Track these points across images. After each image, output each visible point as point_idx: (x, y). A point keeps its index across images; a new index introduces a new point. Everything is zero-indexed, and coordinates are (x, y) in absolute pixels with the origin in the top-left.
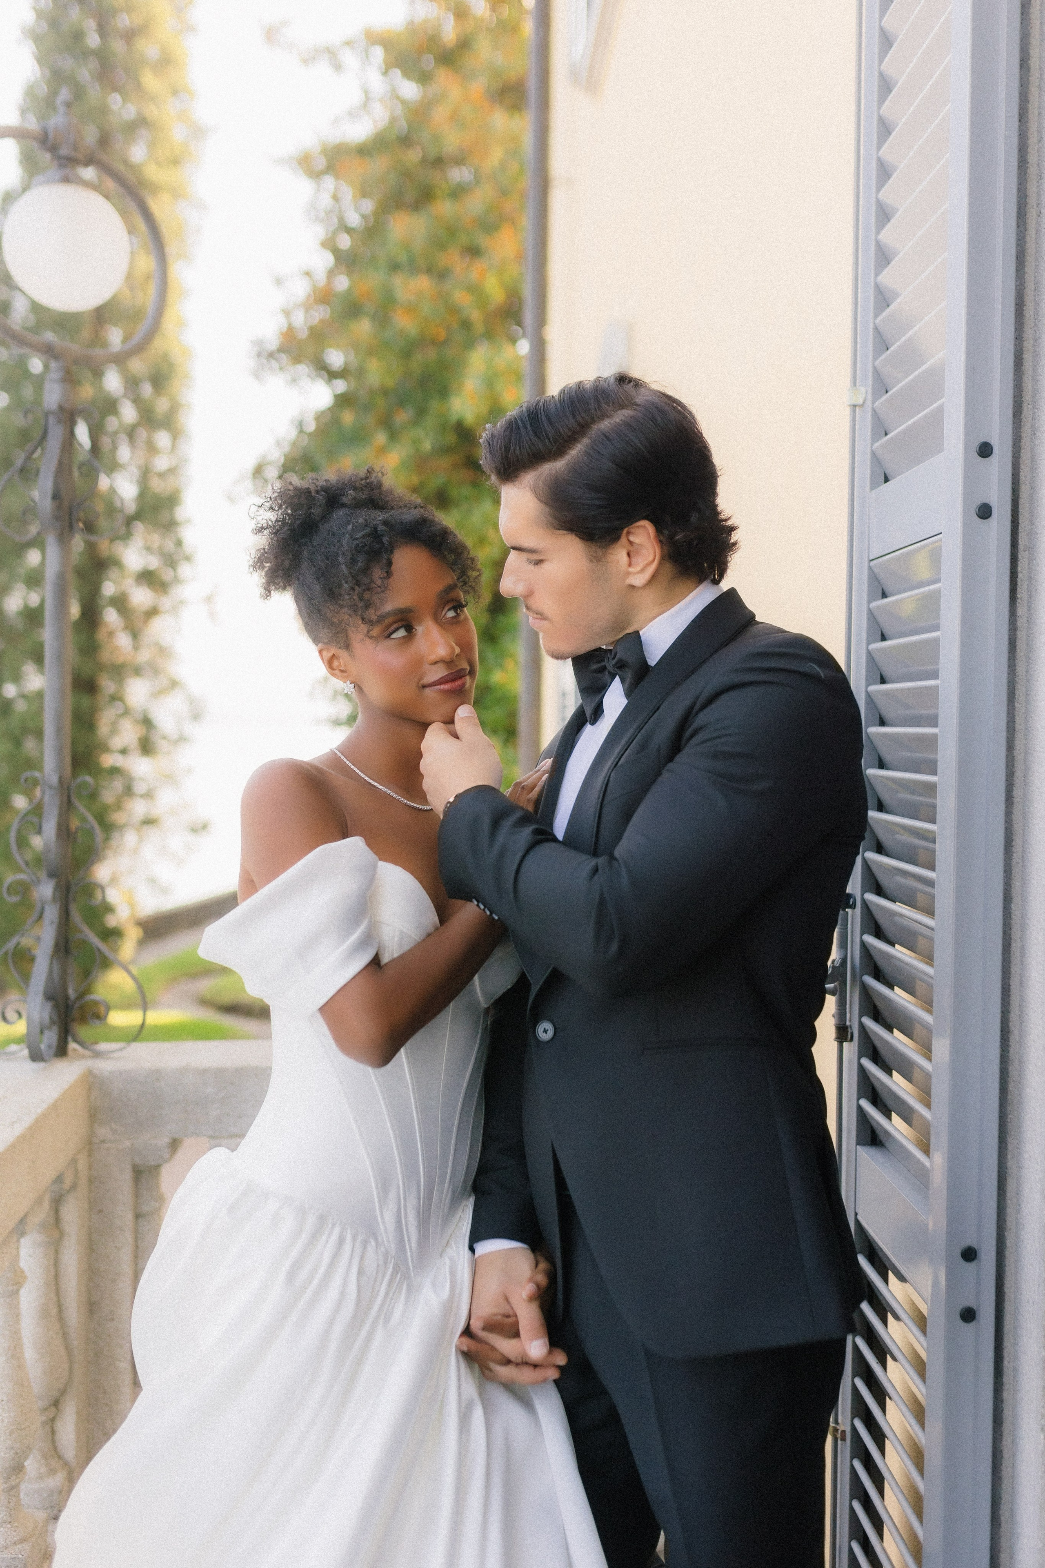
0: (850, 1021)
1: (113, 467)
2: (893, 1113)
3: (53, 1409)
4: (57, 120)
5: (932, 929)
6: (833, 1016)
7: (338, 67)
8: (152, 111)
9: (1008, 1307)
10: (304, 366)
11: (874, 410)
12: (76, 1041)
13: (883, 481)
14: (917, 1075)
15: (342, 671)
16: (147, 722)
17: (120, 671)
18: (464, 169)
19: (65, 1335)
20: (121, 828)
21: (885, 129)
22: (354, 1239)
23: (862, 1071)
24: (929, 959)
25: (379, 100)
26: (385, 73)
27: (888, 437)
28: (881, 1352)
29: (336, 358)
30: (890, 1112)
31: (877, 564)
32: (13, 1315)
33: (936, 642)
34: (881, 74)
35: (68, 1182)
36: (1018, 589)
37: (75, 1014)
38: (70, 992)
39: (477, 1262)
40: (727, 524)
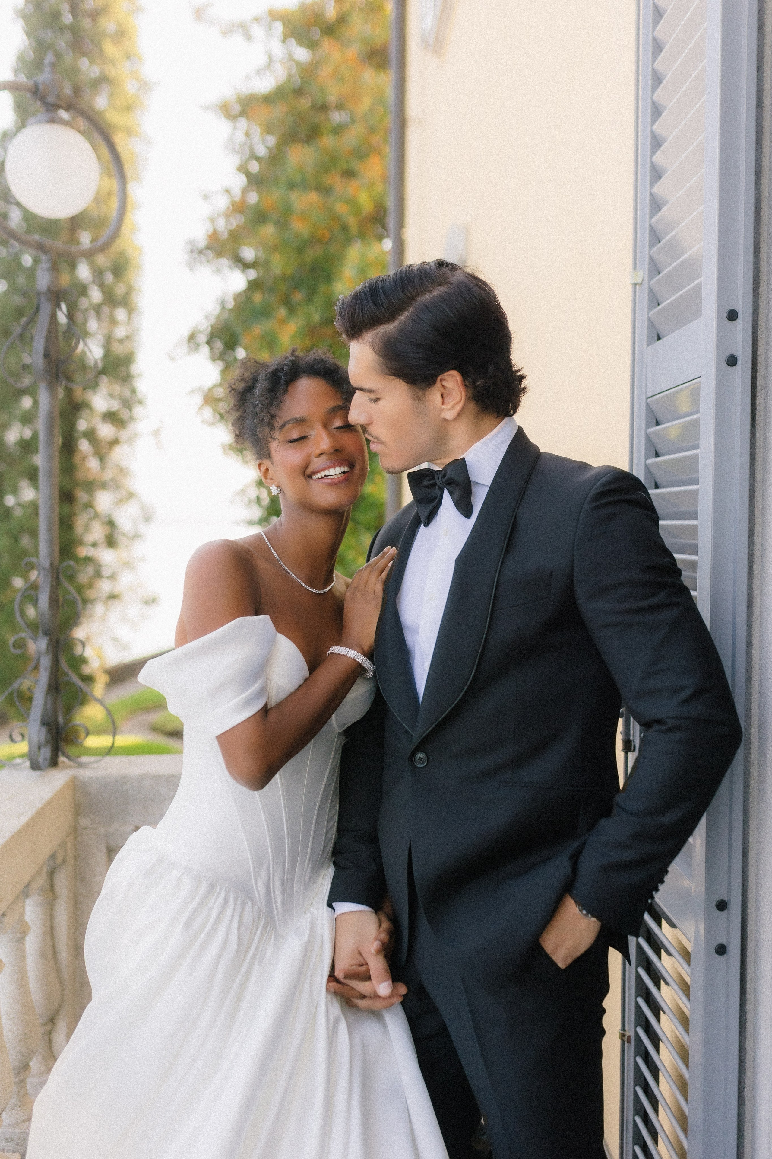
0: (633, 736)
1: (86, 336)
3: (50, 1024)
4: (45, 77)
6: (623, 733)
7: (249, 38)
8: (111, 71)
9: (750, 944)
10: (225, 259)
11: (650, 287)
12: (64, 755)
13: (657, 339)
15: (271, 479)
16: (111, 523)
17: (91, 486)
18: (342, 112)
19: (58, 970)
20: (93, 601)
21: (657, 79)
22: (235, 900)
25: (280, 62)
26: (284, 42)
27: (660, 307)
28: (657, 978)
29: (248, 253)
31: (653, 401)
32: (21, 956)
33: (696, 457)
34: (654, 38)
35: (60, 858)
36: (757, 418)
37: (63, 736)
38: (60, 719)
39: (336, 916)
40: (520, 373)
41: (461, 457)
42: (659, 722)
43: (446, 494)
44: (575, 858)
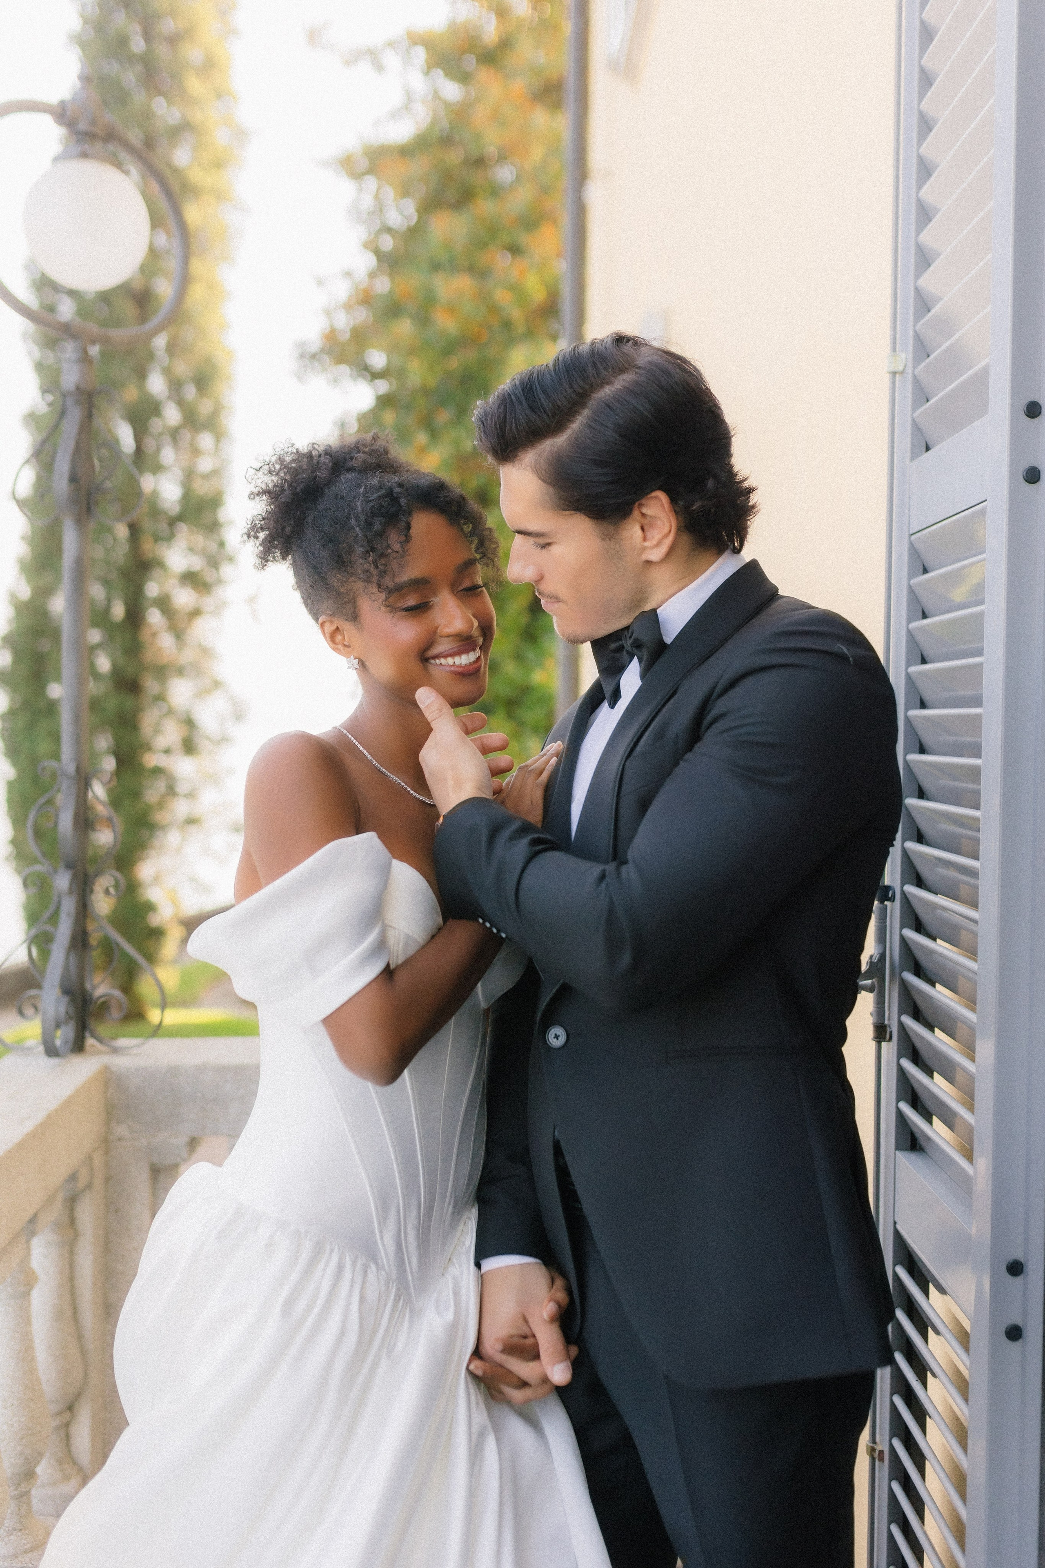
0: (889, 1020)
1: (157, 468)
2: (934, 1117)
3: (68, 1415)
5: (975, 922)
6: (871, 1014)
7: (379, 68)
8: (197, 116)
10: (345, 367)
11: (915, 376)
12: (93, 1036)
13: (925, 450)
14: (959, 1077)
15: (345, 646)
16: (189, 723)
17: (163, 672)
18: (506, 168)
19: (80, 1338)
20: (163, 828)
21: (926, 80)
22: (354, 1265)
23: (901, 1072)
24: (972, 953)
25: (421, 101)
26: (427, 73)
27: (929, 403)
28: (922, 1369)
29: (378, 359)
30: (932, 1116)
31: (918, 538)
32: (24, 1317)
33: (980, 617)
34: (922, 22)
35: (82, 1182)
37: (92, 1008)
38: (88, 986)
40: (744, 485)
41: (654, 607)
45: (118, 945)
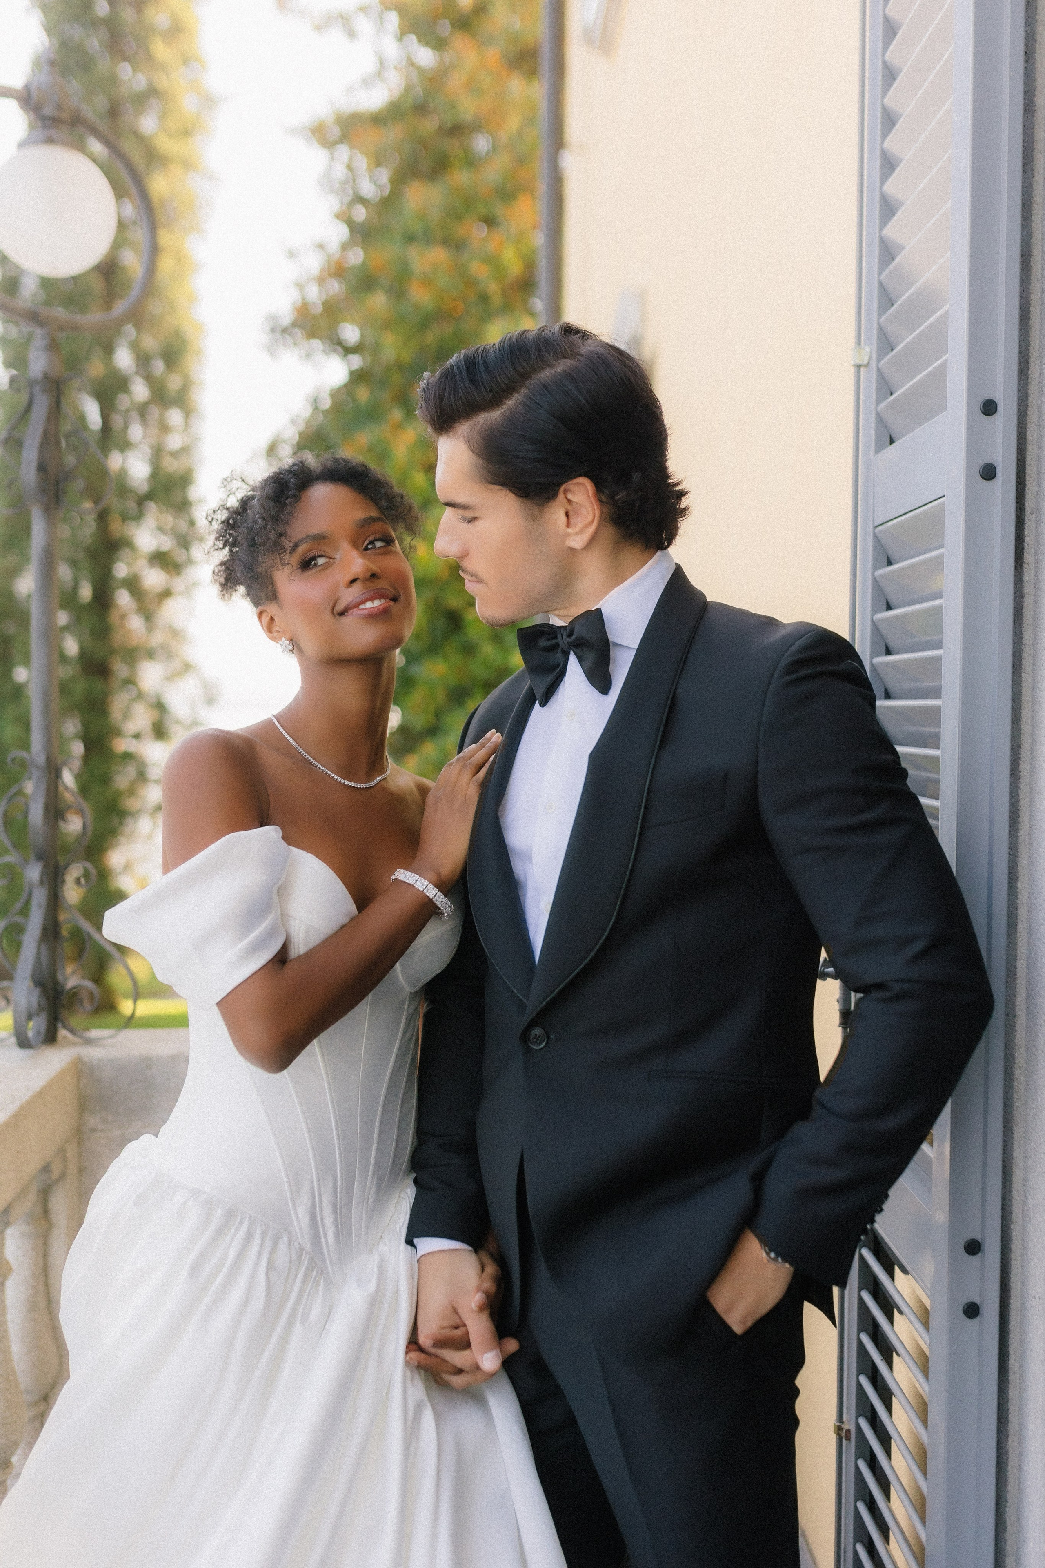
1: (125, 446)
3: (43, 1403)
4: (40, 79)
7: (351, 34)
8: (162, 81)
9: (1015, 1303)
10: (318, 341)
11: (879, 369)
12: (65, 1027)
13: (888, 443)
15: (279, 631)
16: (160, 706)
17: (132, 655)
18: (483, 137)
19: (54, 1329)
20: (134, 815)
21: (890, 75)
22: (264, 1235)
25: (395, 67)
26: (400, 39)
27: (894, 396)
28: (888, 1352)
29: (351, 333)
31: (883, 530)
33: (939, 610)
34: (886, 17)
35: (56, 1174)
36: (1025, 554)
37: (64, 1001)
38: (60, 977)
39: (418, 1257)
40: (677, 488)
41: (597, 607)
42: (880, 986)
43: (573, 660)
44: (758, 1180)
45: (89, 935)
